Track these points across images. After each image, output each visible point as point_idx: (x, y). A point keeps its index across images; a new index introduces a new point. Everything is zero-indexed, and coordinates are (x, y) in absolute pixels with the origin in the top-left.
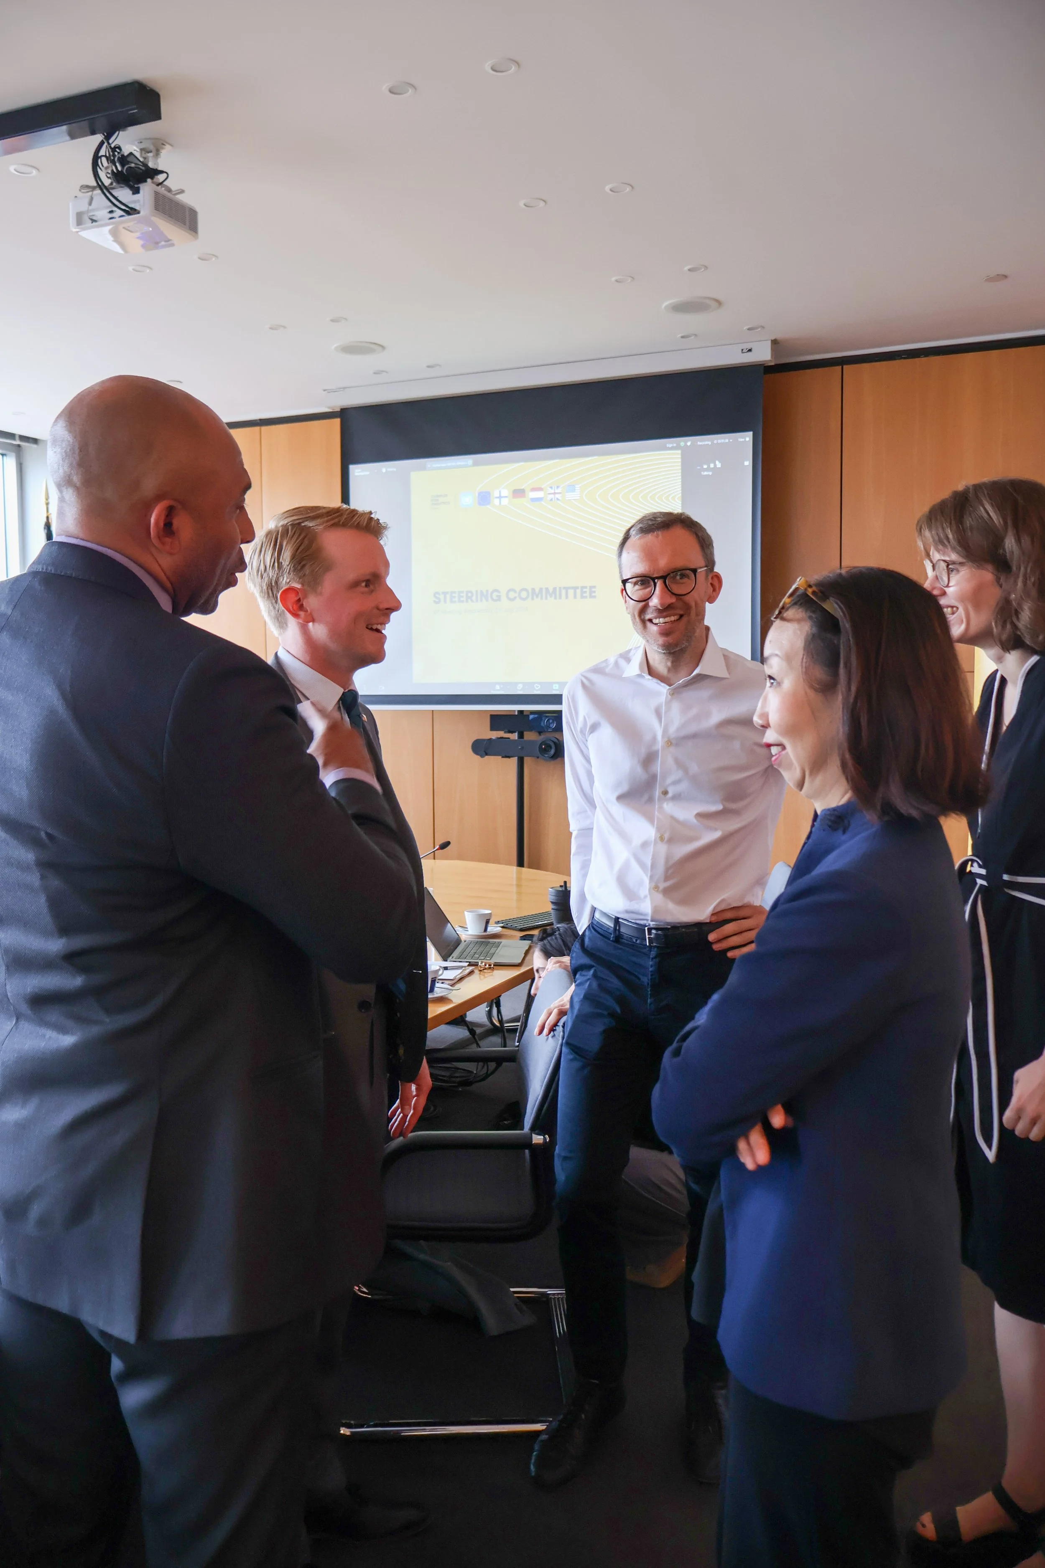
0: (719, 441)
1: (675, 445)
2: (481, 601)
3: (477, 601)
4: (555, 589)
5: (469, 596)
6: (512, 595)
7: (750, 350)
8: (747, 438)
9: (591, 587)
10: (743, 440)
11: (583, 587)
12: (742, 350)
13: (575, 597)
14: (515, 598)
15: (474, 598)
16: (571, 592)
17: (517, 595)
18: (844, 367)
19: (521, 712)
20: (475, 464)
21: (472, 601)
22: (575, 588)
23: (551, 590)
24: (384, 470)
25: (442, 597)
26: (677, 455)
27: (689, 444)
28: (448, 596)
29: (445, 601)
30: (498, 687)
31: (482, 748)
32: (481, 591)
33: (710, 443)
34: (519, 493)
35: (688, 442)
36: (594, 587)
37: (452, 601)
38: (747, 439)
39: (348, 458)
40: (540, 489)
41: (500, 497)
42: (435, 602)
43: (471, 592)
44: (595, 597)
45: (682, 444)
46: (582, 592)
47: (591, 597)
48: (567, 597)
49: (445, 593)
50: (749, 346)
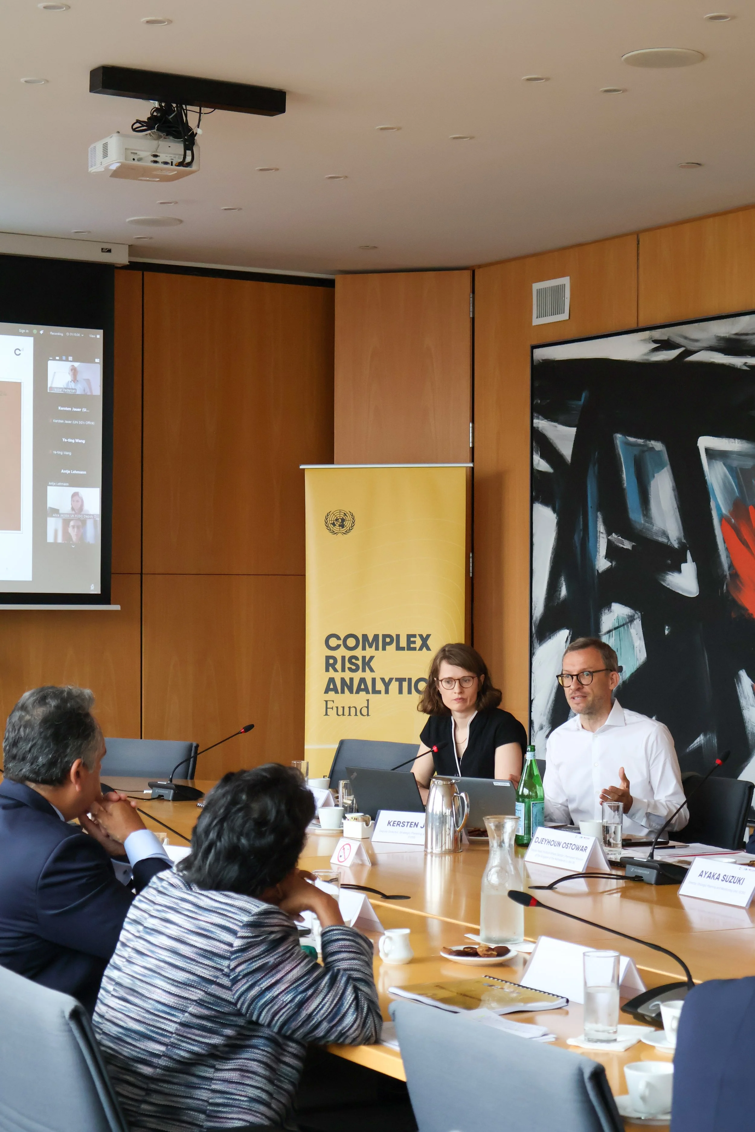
0: (71, 334)
1: (27, 331)
7: (109, 251)
10: (94, 336)
12: (102, 249)
18: (145, 273)
27: (41, 332)
33: (62, 335)
35: (41, 330)
38: (98, 336)
45: (35, 331)
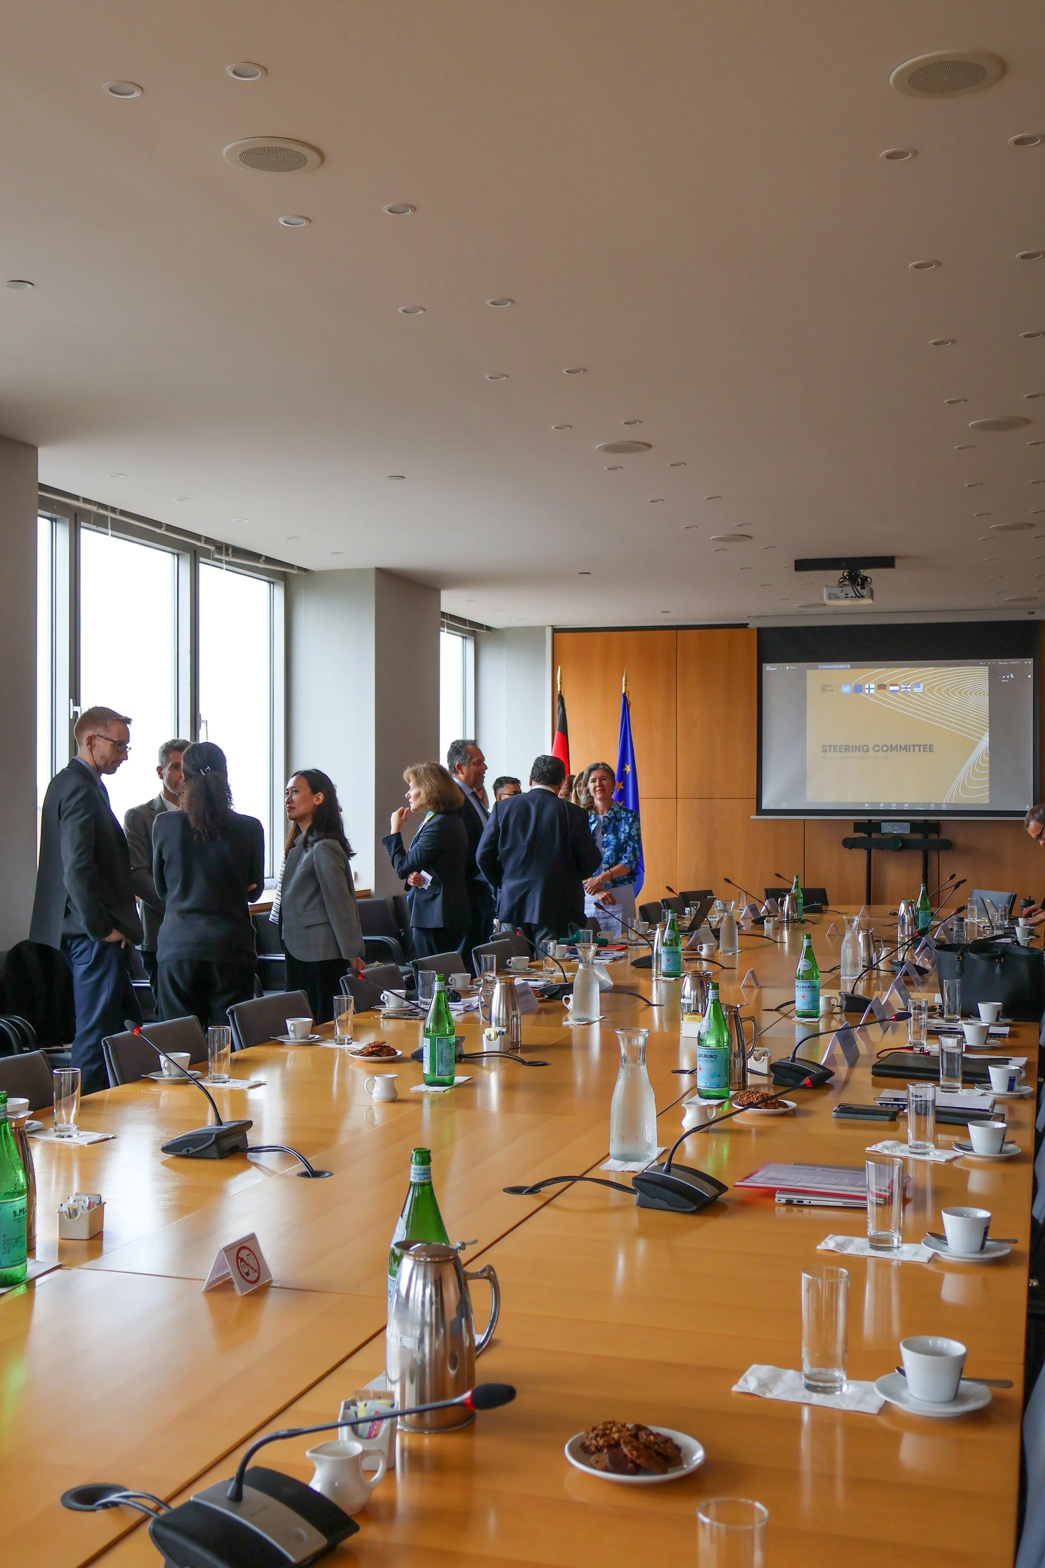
1: (985, 663)
2: (856, 752)
3: (852, 751)
4: (906, 746)
5: (847, 748)
6: (876, 748)
7: (1033, 613)
8: (1030, 662)
9: (930, 746)
10: (1028, 662)
11: (925, 745)
12: (1028, 612)
13: (920, 751)
14: (879, 750)
15: (850, 750)
16: (917, 748)
17: (880, 748)
19: (870, 821)
20: (852, 668)
21: (849, 752)
22: (919, 746)
23: (903, 746)
24: (788, 668)
25: (828, 748)
26: (986, 670)
28: (832, 748)
29: (830, 751)
30: (866, 805)
31: (849, 844)
32: (856, 746)
33: (1007, 663)
34: (882, 687)
35: (994, 662)
36: (932, 745)
37: (834, 751)
39: (763, 658)
40: (897, 685)
41: (869, 689)
42: (823, 751)
43: (849, 746)
44: (933, 751)
45: (989, 663)
46: (924, 749)
47: (930, 751)
48: (914, 751)
49: (830, 746)
50: (1033, 610)
